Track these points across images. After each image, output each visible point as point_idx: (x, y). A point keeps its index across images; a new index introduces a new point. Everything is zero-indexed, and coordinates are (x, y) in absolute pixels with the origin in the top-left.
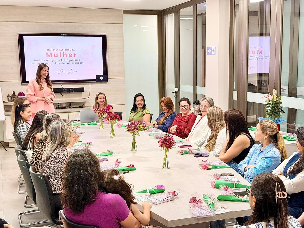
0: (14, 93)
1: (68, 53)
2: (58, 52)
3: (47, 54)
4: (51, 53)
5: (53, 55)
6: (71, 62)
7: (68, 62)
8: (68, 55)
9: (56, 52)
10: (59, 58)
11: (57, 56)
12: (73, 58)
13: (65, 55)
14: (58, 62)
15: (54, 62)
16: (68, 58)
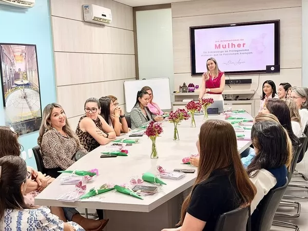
0: (184, 84)
1: (236, 43)
2: (226, 43)
3: (216, 45)
4: (219, 45)
5: (221, 46)
6: (239, 52)
7: (237, 52)
8: (236, 46)
9: (224, 43)
10: (227, 49)
11: (225, 47)
12: (242, 48)
13: (233, 46)
14: (226, 53)
15: (222, 53)
16: (237, 48)
